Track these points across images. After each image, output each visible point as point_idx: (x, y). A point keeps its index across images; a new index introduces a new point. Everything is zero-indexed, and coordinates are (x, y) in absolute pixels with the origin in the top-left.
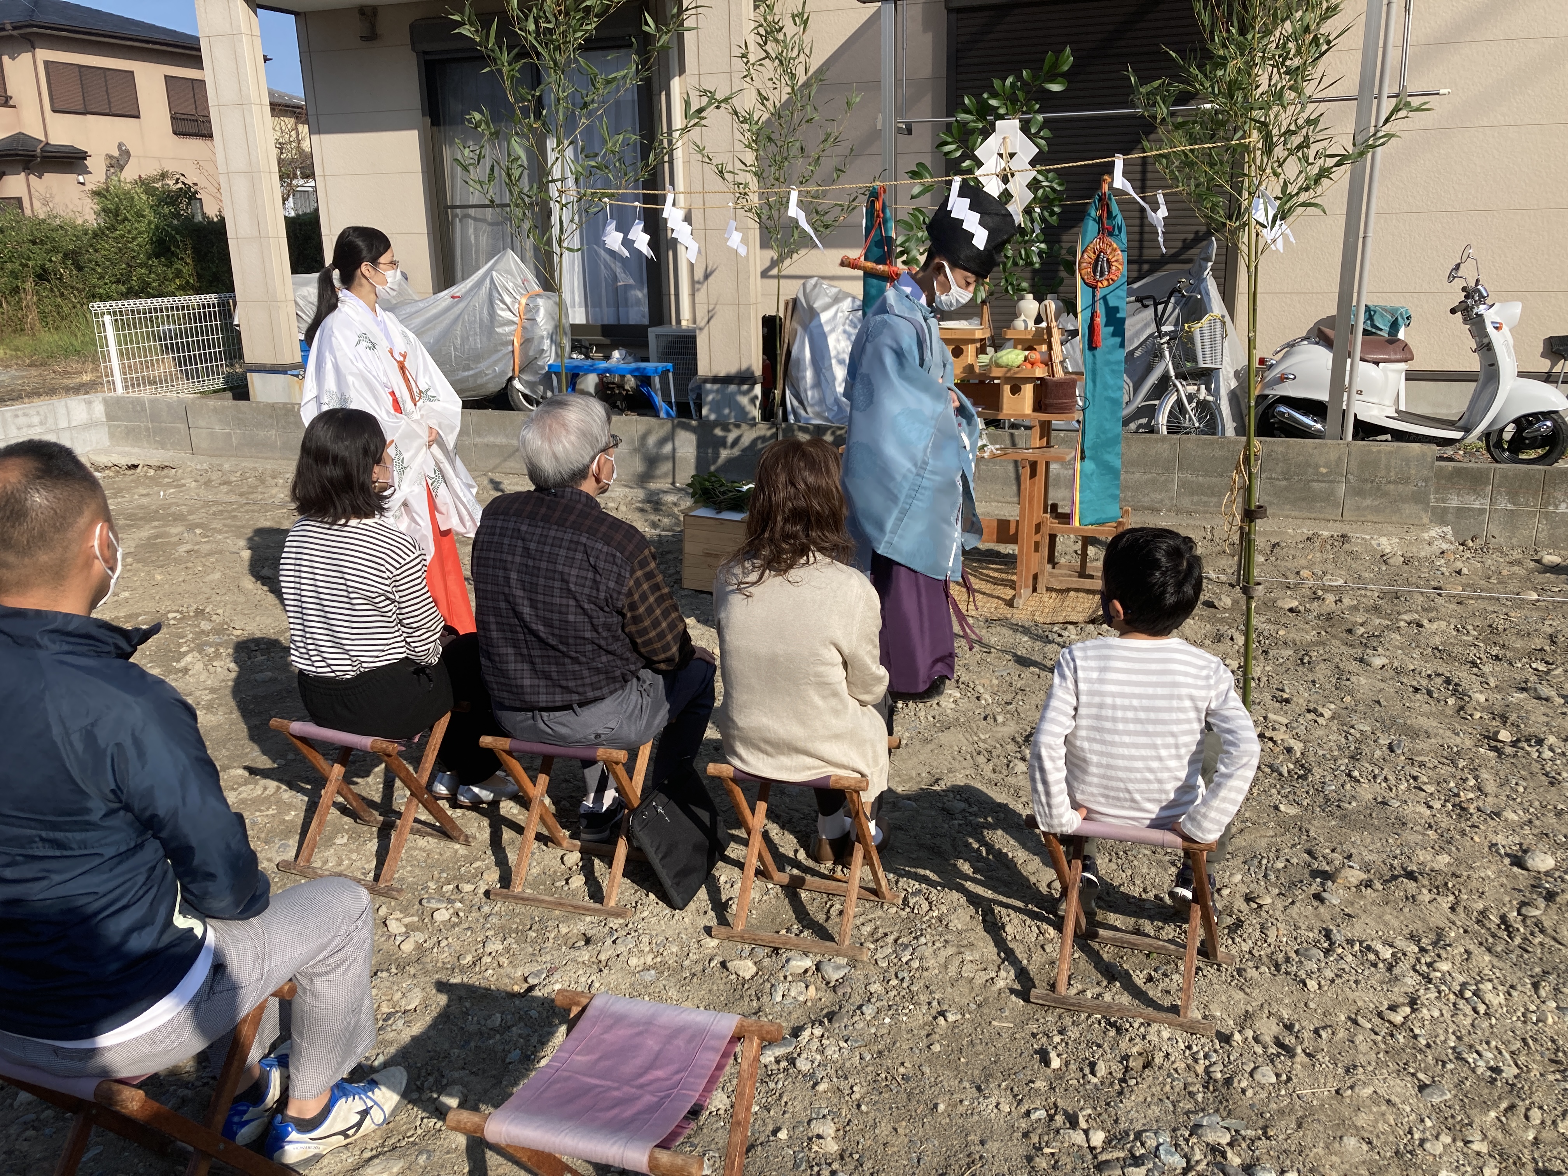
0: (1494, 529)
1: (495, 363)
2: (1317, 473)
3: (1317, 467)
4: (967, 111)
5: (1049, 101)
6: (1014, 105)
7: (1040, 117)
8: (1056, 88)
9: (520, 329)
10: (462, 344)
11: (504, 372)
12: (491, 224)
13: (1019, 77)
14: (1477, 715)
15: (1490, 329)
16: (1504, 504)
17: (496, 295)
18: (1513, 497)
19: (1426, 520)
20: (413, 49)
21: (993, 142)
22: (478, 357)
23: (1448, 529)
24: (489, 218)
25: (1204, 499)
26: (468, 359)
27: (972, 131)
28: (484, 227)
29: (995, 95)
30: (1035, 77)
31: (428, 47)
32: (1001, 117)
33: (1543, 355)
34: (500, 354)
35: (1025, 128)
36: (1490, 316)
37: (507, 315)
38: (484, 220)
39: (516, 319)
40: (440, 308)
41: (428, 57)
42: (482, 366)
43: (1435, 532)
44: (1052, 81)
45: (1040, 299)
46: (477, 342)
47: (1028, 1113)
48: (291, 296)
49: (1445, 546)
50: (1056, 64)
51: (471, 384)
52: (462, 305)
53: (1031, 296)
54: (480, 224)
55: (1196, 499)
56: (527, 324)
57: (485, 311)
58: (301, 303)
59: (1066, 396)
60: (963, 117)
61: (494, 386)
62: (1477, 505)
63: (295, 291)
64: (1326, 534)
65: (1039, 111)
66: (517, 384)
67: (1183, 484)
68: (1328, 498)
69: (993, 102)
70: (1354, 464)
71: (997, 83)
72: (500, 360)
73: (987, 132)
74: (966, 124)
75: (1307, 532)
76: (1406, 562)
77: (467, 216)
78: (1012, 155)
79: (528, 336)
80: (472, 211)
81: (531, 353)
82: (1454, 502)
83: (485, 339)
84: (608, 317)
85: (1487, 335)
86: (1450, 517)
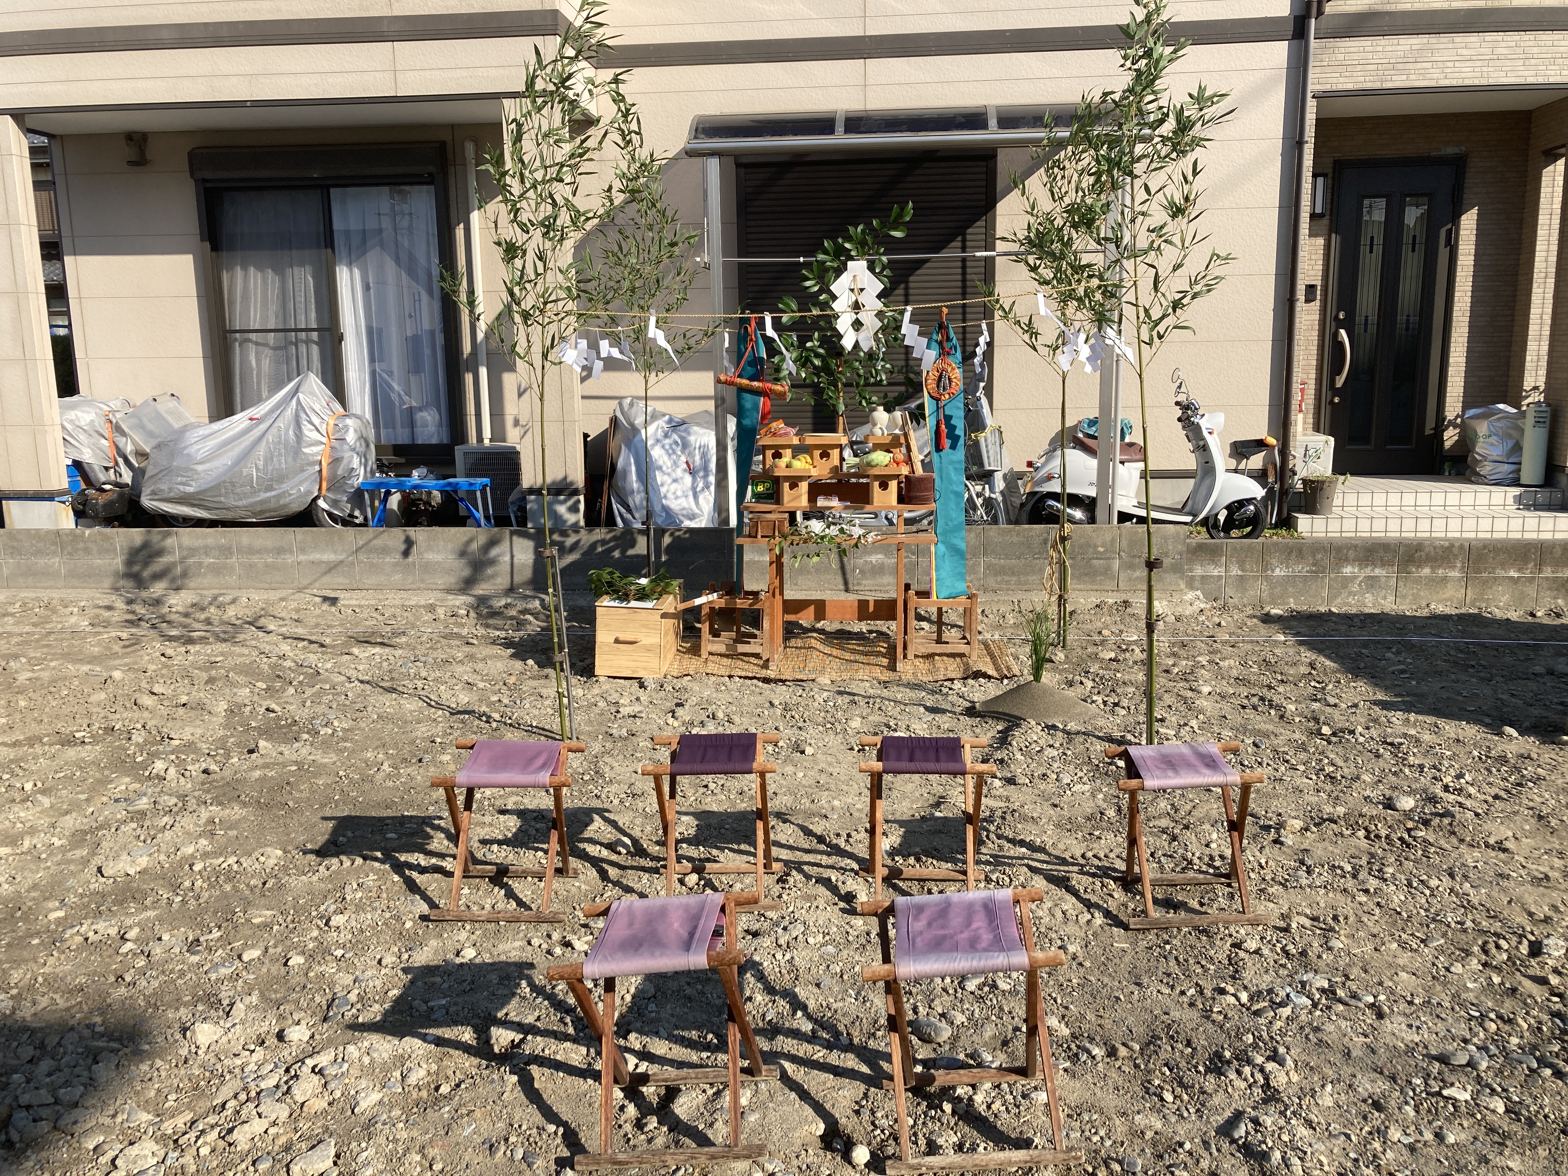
0: (1230, 592)
1: (301, 483)
2: (1097, 552)
3: (1096, 547)
4: (826, 252)
5: (893, 246)
6: (863, 249)
7: (884, 259)
8: (897, 234)
9: (328, 450)
10: (266, 464)
11: (309, 492)
12: (275, 349)
13: (869, 225)
14: (1297, 719)
15: (1205, 433)
16: (1235, 571)
17: (304, 416)
18: (1242, 566)
19: (1183, 586)
20: (192, 176)
21: (845, 280)
22: (281, 478)
23: (1199, 593)
24: (272, 343)
25: (1007, 578)
26: (272, 479)
27: (827, 270)
28: (267, 351)
29: (849, 239)
30: (883, 224)
31: (208, 175)
32: (852, 259)
33: (1231, 456)
34: (306, 474)
35: (871, 268)
36: (1204, 423)
37: (315, 436)
38: (266, 345)
39: (324, 440)
40: (237, 430)
41: (208, 185)
42: (285, 487)
43: (1190, 595)
44: (895, 229)
45: (889, 410)
46: (282, 463)
47: (1183, 993)
48: (58, 421)
49: (1202, 606)
50: (901, 215)
51: (273, 505)
52: (263, 427)
53: (881, 408)
54: (260, 348)
55: (999, 578)
56: (335, 443)
57: (291, 432)
58: (69, 427)
59: (927, 490)
60: (821, 257)
61: (298, 506)
62: (1216, 573)
63: (61, 414)
64: (1111, 601)
65: (884, 254)
66: (321, 503)
67: (988, 567)
68: (1106, 572)
69: (847, 245)
70: (1124, 543)
71: (851, 229)
72: (306, 479)
73: (840, 271)
74: (824, 262)
75: (1094, 600)
76: (1178, 619)
77: (249, 340)
78: (862, 290)
79: (337, 455)
80: (253, 336)
81: (340, 472)
82: (1199, 571)
83: (290, 460)
84: (402, 437)
85: (1203, 439)
86: (1197, 584)
